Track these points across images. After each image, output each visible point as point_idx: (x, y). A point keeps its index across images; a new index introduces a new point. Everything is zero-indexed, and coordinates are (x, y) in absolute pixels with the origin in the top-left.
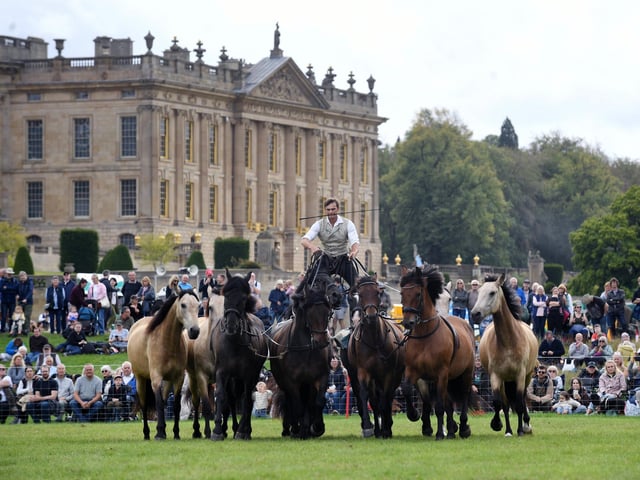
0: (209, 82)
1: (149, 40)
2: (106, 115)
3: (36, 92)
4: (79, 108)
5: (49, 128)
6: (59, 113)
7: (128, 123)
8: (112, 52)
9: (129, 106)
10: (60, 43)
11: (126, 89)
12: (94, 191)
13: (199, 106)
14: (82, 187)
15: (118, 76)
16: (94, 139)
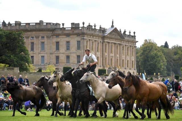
0: (97, 33)
1: (83, 23)
2: (74, 41)
3: (58, 36)
4: (68, 39)
5: (61, 44)
6: (63, 40)
7: (79, 42)
8: (75, 26)
9: (79, 39)
10: (63, 24)
11: (78, 35)
12: (71, 58)
14: (68, 57)
15: (76, 31)
16: (71, 46)
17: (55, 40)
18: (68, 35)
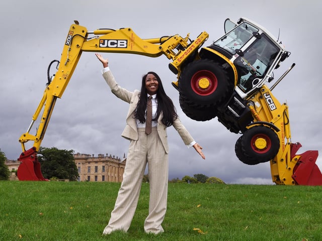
0: (115, 161)
1: (107, 154)
2: (100, 166)
3: (89, 163)
4: (96, 165)
5: (91, 168)
6: (93, 166)
7: (104, 167)
8: (101, 156)
9: (104, 164)
10: (93, 155)
11: (103, 162)
12: (98, 177)
13: (114, 165)
14: (96, 177)
15: (102, 160)
16: (98, 169)
17: (88, 165)
18: (96, 162)
